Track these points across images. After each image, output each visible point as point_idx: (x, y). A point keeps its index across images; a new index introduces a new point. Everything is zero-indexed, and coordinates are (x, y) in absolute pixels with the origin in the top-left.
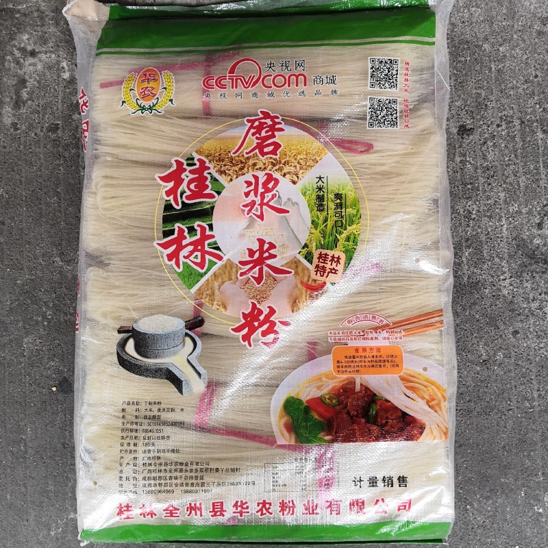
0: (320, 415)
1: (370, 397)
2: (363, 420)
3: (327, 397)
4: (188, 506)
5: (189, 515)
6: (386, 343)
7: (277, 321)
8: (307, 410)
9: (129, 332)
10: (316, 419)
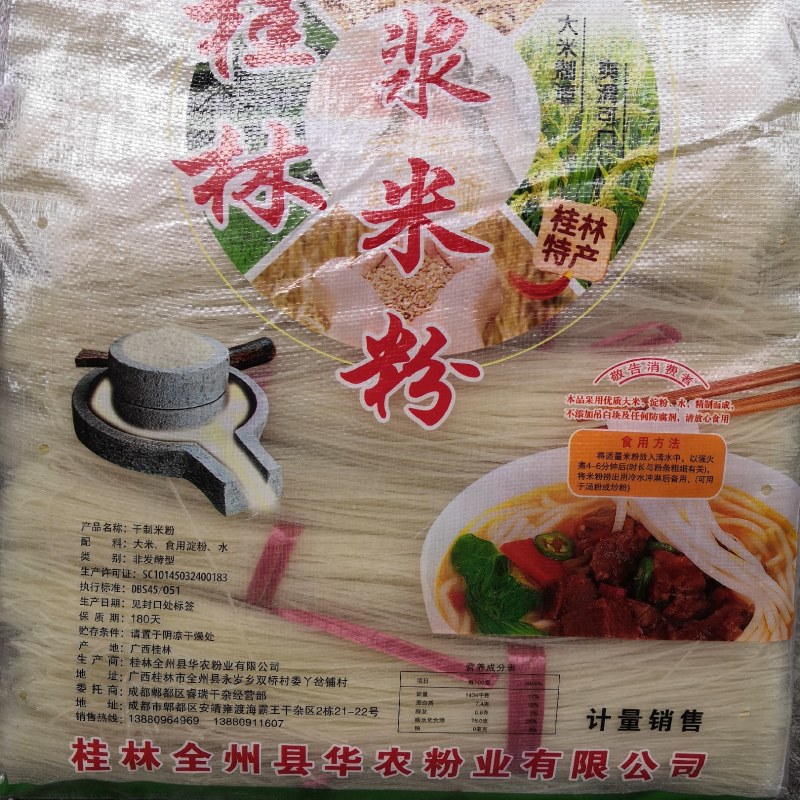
0: (529, 576)
1: (643, 543)
2: (621, 592)
3: (550, 539)
4: (230, 750)
5: (229, 769)
6: (693, 429)
7: (447, 363)
8: (502, 566)
9: (101, 365)
10: (519, 585)
